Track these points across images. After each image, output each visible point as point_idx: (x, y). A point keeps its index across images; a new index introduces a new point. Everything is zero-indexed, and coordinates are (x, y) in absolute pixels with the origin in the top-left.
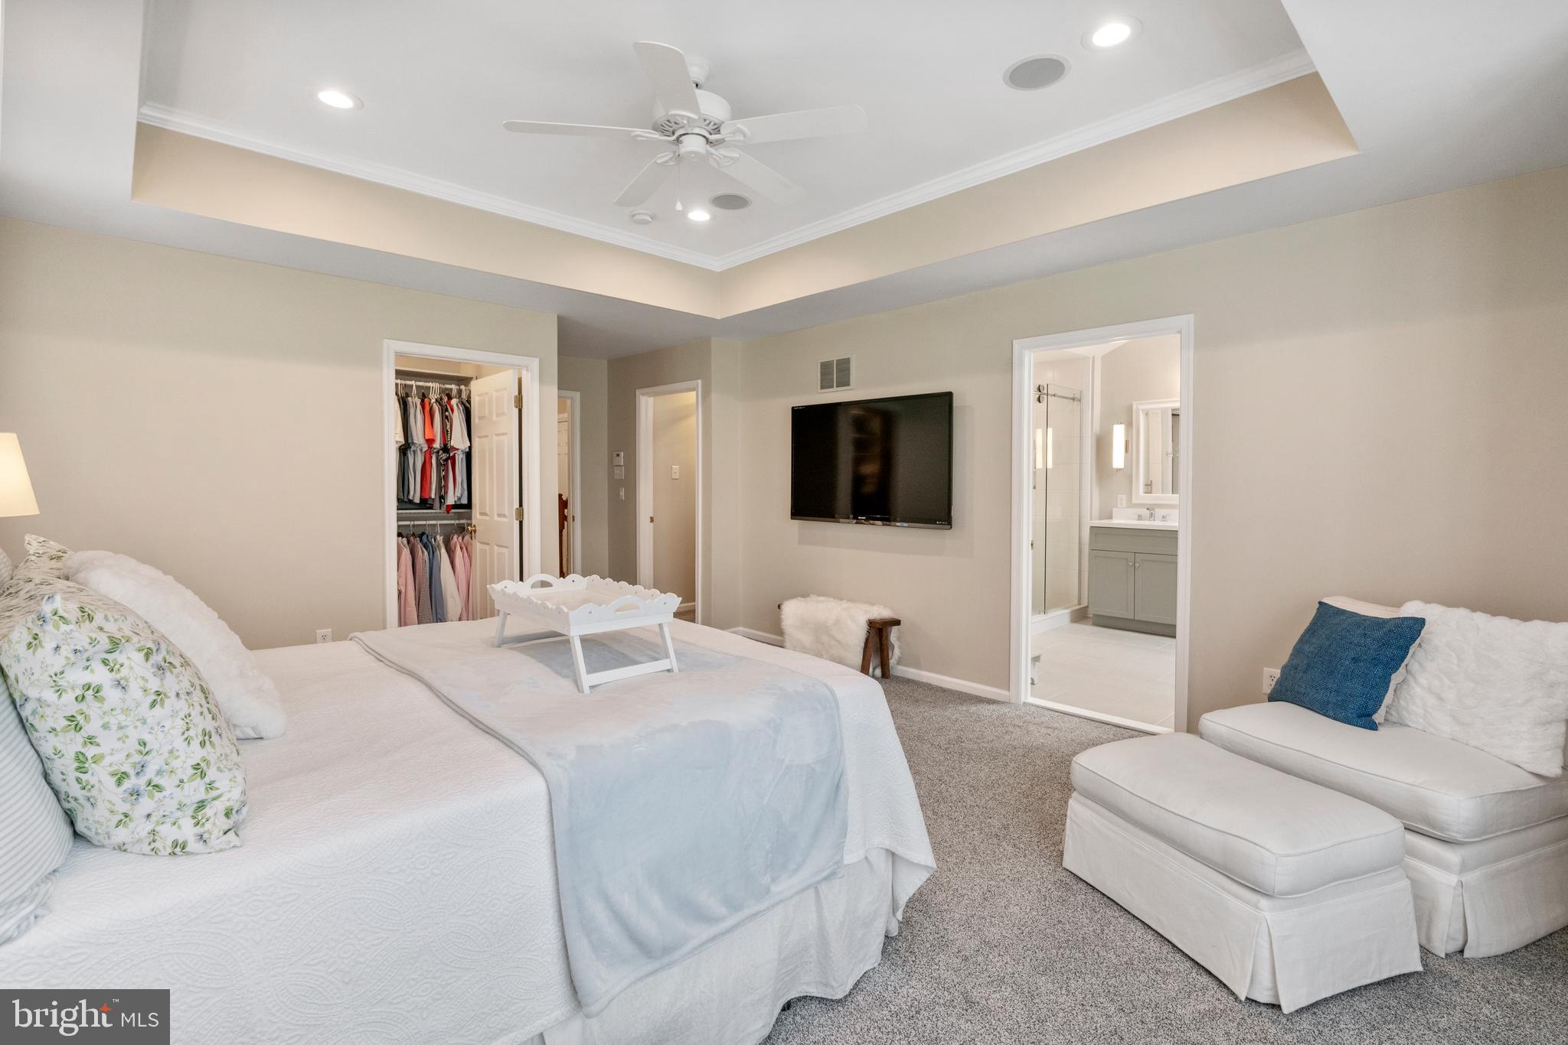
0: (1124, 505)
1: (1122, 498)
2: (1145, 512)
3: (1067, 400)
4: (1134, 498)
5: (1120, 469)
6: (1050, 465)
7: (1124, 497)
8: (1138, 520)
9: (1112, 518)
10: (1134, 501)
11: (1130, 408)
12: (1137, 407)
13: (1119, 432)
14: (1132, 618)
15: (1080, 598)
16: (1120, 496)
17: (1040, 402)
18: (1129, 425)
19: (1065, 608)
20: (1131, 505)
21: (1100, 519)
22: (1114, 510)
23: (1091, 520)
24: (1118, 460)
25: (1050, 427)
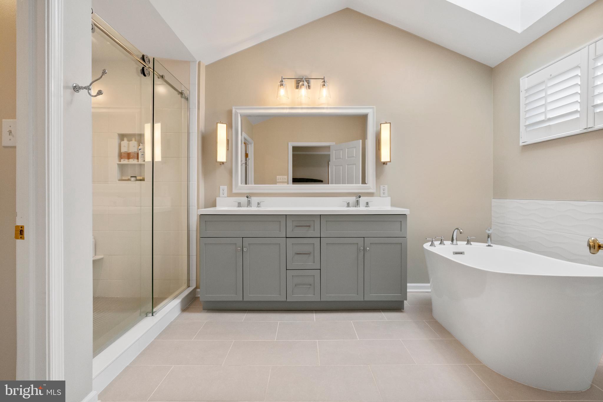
0: (226, 195)
1: (224, 189)
2: (244, 200)
3: (176, 93)
4: (234, 187)
5: (223, 163)
6: (158, 158)
7: (225, 188)
8: (239, 207)
9: (216, 206)
10: (234, 191)
11: (230, 113)
12: (236, 112)
13: (222, 130)
14: (241, 300)
15: (189, 280)
16: (222, 187)
17: (145, 75)
18: (230, 126)
19: (175, 297)
20: (231, 194)
21: (205, 208)
22: (218, 199)
23: (198, 208)
24: (222, 155)
25: (158, 122)
